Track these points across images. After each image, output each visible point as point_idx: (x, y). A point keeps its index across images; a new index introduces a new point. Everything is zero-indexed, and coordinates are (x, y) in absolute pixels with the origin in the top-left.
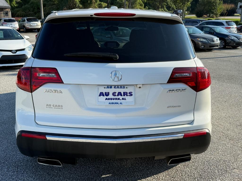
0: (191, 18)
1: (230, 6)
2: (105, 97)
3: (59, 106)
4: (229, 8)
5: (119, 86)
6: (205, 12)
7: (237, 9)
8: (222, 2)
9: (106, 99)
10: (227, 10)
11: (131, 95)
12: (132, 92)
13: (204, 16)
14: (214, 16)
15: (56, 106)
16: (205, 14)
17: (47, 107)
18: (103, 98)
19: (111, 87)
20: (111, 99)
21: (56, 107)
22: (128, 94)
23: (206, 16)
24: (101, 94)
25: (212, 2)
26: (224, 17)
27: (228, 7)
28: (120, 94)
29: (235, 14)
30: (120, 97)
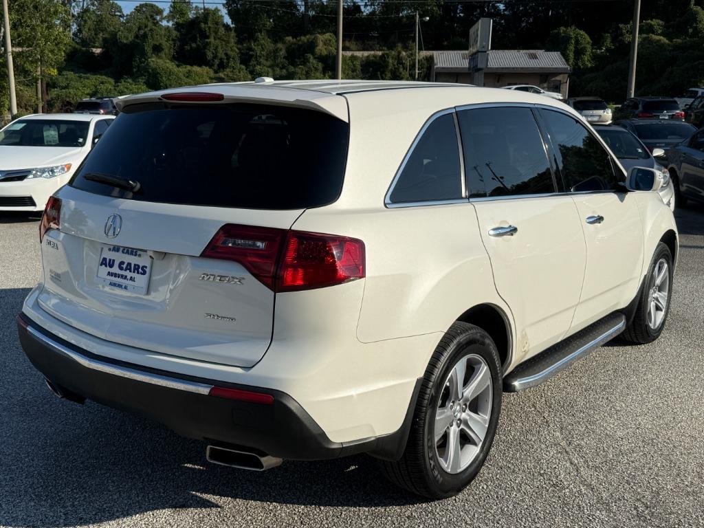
2: (108, 269)
9: (109, 274)
11: (144, 273)
12: (146, 267)
18: (104, 270)
19: (118, 251)
20: (115, 275)
22: (140, 270)
24: (104, 262)
28: (129, 266)
30: (128, 274)
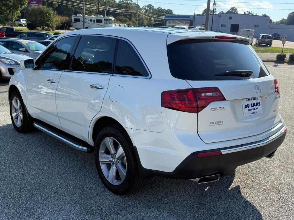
0: (22, 30)
1: (65, 19)
3: (220, 122)
4: (64, 21)
5: (251, 99)
6: (38, 23)
7: (72, 22)
8: (56, 13)
9: (249, 110)
10: (62, 23)
11: (260, 105)
12: (260, 102)
13: (38, 28)
14: (51, 29)
15: (218, 122)
16: (39, 27)
17: (210, 125)
20: (251, 110)
21: (218, 124)
23: (40, 29)
24: (246, 106)
25: (44, 13)
26: (65, 31)
27: (62, 19)
28: (254, 105)
29: (71, 28)
30: (255, 107)
